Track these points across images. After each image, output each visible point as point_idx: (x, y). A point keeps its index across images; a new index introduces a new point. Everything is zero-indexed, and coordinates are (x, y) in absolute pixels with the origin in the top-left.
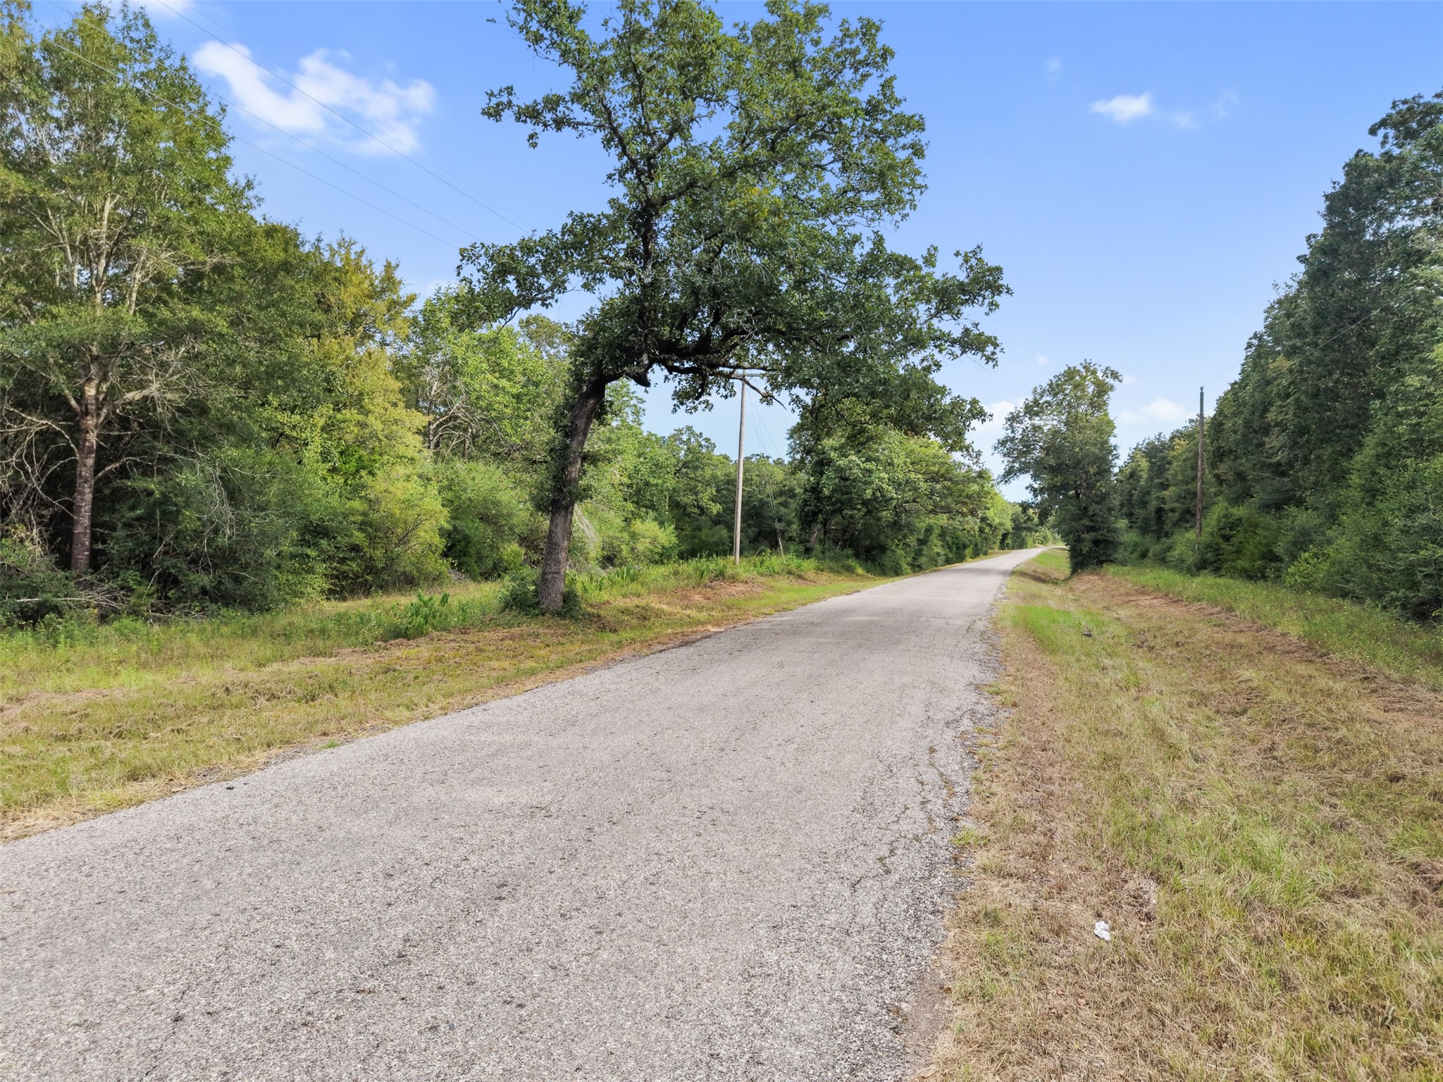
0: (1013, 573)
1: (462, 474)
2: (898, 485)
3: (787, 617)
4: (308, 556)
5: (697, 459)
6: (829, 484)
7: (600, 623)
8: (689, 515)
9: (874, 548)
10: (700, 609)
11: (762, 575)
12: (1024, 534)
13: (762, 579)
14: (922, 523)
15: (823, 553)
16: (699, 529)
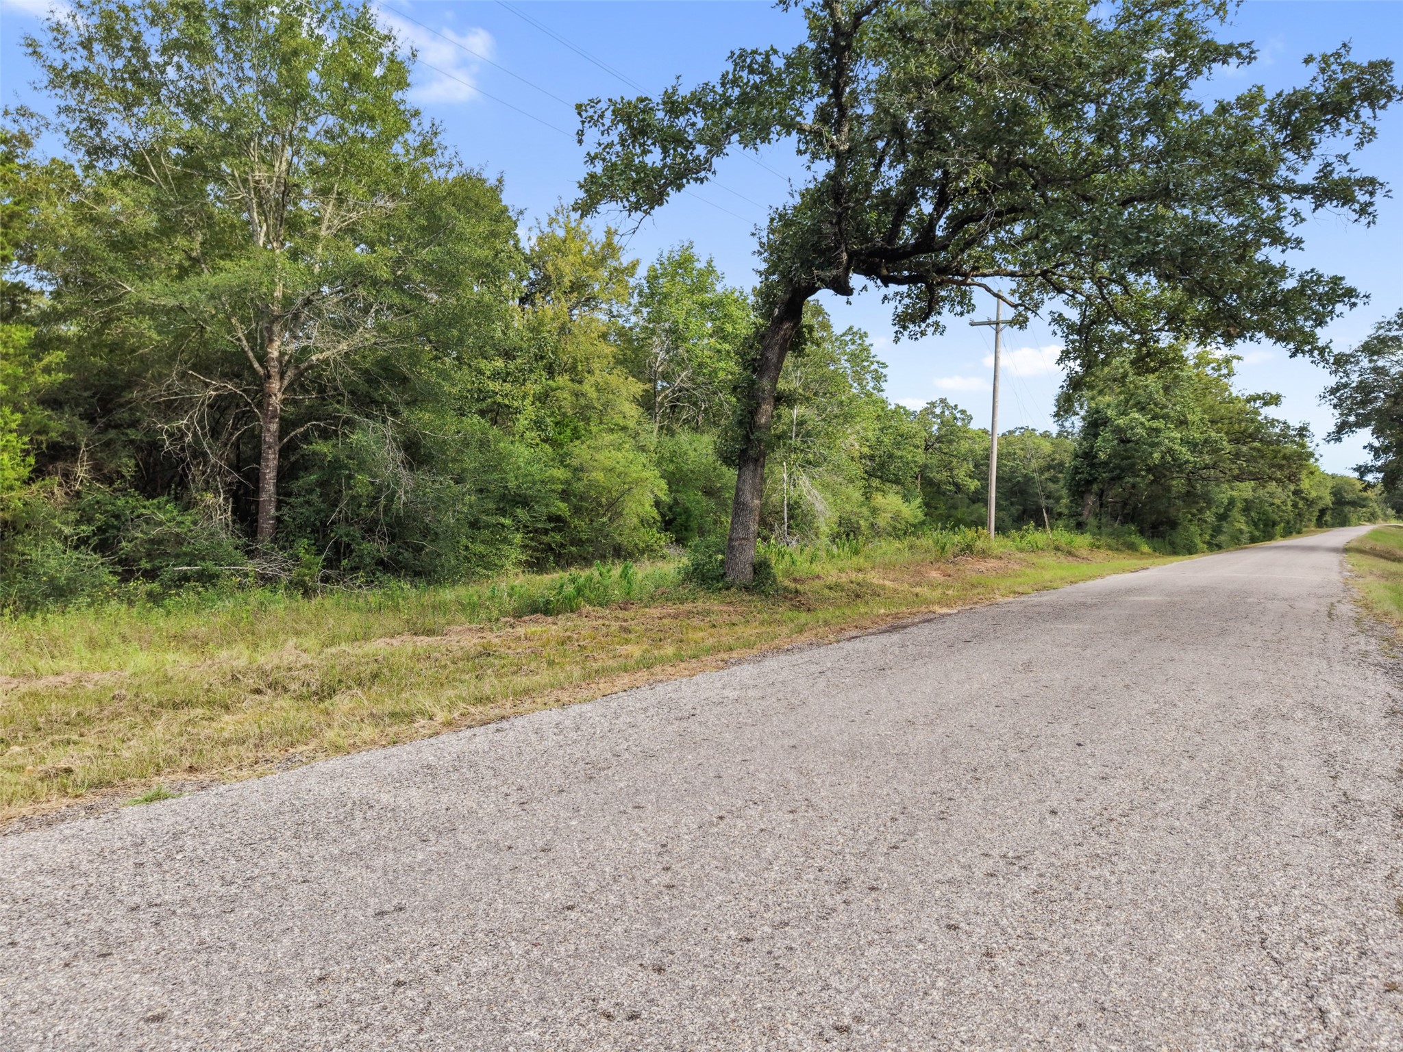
0: (1346, 550)
1: (686, 446)
2: (1193, 446)
3: (1047, 597)
4: (503, 526)
5: (952, 433)
6: (1105, 447)
7: (795, 598)
8: (944, 494)
9: (1162, 523)
10: (932, 586)
11: (1022, 550)
12: (1347, 509)
13: (1022, 555)
14: (1224, 493)
15: (1099, 528)
16: (955, 507)
